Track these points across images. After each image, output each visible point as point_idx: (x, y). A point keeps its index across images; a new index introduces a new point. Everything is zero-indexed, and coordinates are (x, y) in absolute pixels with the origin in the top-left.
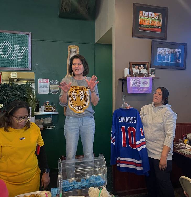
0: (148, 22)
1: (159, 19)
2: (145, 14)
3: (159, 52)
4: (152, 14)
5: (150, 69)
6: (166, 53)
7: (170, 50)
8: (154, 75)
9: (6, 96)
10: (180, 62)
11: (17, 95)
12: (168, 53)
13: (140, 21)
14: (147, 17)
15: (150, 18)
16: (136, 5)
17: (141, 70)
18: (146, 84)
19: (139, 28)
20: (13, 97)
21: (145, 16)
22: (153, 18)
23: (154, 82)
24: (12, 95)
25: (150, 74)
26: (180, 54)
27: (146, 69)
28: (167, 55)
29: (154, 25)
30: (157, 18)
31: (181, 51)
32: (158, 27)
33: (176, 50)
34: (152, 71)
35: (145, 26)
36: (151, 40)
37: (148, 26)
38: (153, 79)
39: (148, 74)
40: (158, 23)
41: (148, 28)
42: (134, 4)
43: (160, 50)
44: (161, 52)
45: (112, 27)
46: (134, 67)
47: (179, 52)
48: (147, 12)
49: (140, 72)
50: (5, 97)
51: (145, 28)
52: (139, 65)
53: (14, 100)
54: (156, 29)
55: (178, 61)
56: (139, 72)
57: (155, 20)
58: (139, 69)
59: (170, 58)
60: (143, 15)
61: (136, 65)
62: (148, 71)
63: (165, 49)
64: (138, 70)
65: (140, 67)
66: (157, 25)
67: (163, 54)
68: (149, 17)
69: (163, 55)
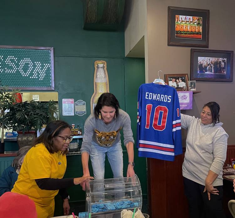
0: (186, 27)
1: (199, 24)
2: (182, 18)
3: (200, 63)
4: (190, 18)
5: (189, 82)
6: (208, 63)
7: (213, 59)
8: (194, 88)
9: (28, 115)
10: (225, 73)
11: (39, 114)
12: (211, 63)
13: (177, 27)
14: (184, 21)
15: (188, 23)
16: (171, 8)
17: (179, 84)
18: (185, 99)
19: (176, 34)
20: (35, 116)
21: (182, 21)
22: (192, 23)
23: (195, 98)
24: (34, 114)
25: (190, 88)
26: (225, 63)
27: (185, 82)
28: (210, 66)
29: (193, 30)
30: (196, 22)
31: (226, 60)
32: (198, 33)
33: (221, 59)
34: (191, 83)
35: (182, 32)
36: (190, 48)
37: (186, 33)
38: (194, 93)
39: (188, 87)
40: (198, 28)
41: (186, 35)
42: (169, 8)
43: (201, 60)
44: (202, 62)
45: (144, 36)
48: (184, 17)
49: (178, 85)
50: (26, 116)
51: (182, 35)
52: (176, 77)
53: (36, 119)
54: (196, 35)
55: (223, 71)
56: (176, 86)
57: (194, 25)
58: (177, 82)
60: (180, 19)
61: (173, 78)
62: (187, 85)
63: (207, 59)
64: (175, 83)
65: (177, 80)
66: (197, 30)
67: (205, 64)
68: (186, 21)
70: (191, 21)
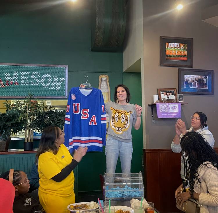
0: (174, 52)
1: (185, 49)
2: (171, 45)
3: (186, 79)
4: (177, 45)
5: (178, 95)
6: (193, 80)
7: (197, 77)
8: (182, 100)
9: (52, 121)
10: (207, 88)
11: (61, 120)
12: (195, 80)
13: (167, 52)
14: (173, 47)
15: (176, 49)
16: (162, 38)
17: (169, 96)
18: (174, 109)
19: (166, 58)
20: (58, 122)
21: (171, 47)
22: (179, 49)
23: (182, 107)
24: (57, 120)
25: (178, 100)
26: (207, 80)
27: (174, 95)
28: (194, 82)
29: (180, 54)
30: (182, 48)
31: (207, 77)
32: (184, 56)
33: (203, 77)
34: (180, 96)
35: (171, 56)
36: (177, 68)
37: (175, 56)
38: (182, 104)
39: (176, 99)
40: (184, 53)
41: (175, 58)
42: (161, 37)
43: (187, 77)
44: (188, 79)
46: (163, 93)
47: (205, 78)
48: (173, 44)
49: (168, 98)
50: (51, 122)
51: (171, 58)
52: (167, 91)
53: (59, 124)
54: (183, 58)
55: (205, 87)
56: (167, 98)
57: (181, 50)
58: (168, 95)
59: (197, 84)
60: (170, 46)
63: (192, 76)
64: (166, 96)
65: (168, 93)
66: (183, 54)
67: (190, 80)
68: (175, 47)
69: (190, 82)
70: (179, 47)
